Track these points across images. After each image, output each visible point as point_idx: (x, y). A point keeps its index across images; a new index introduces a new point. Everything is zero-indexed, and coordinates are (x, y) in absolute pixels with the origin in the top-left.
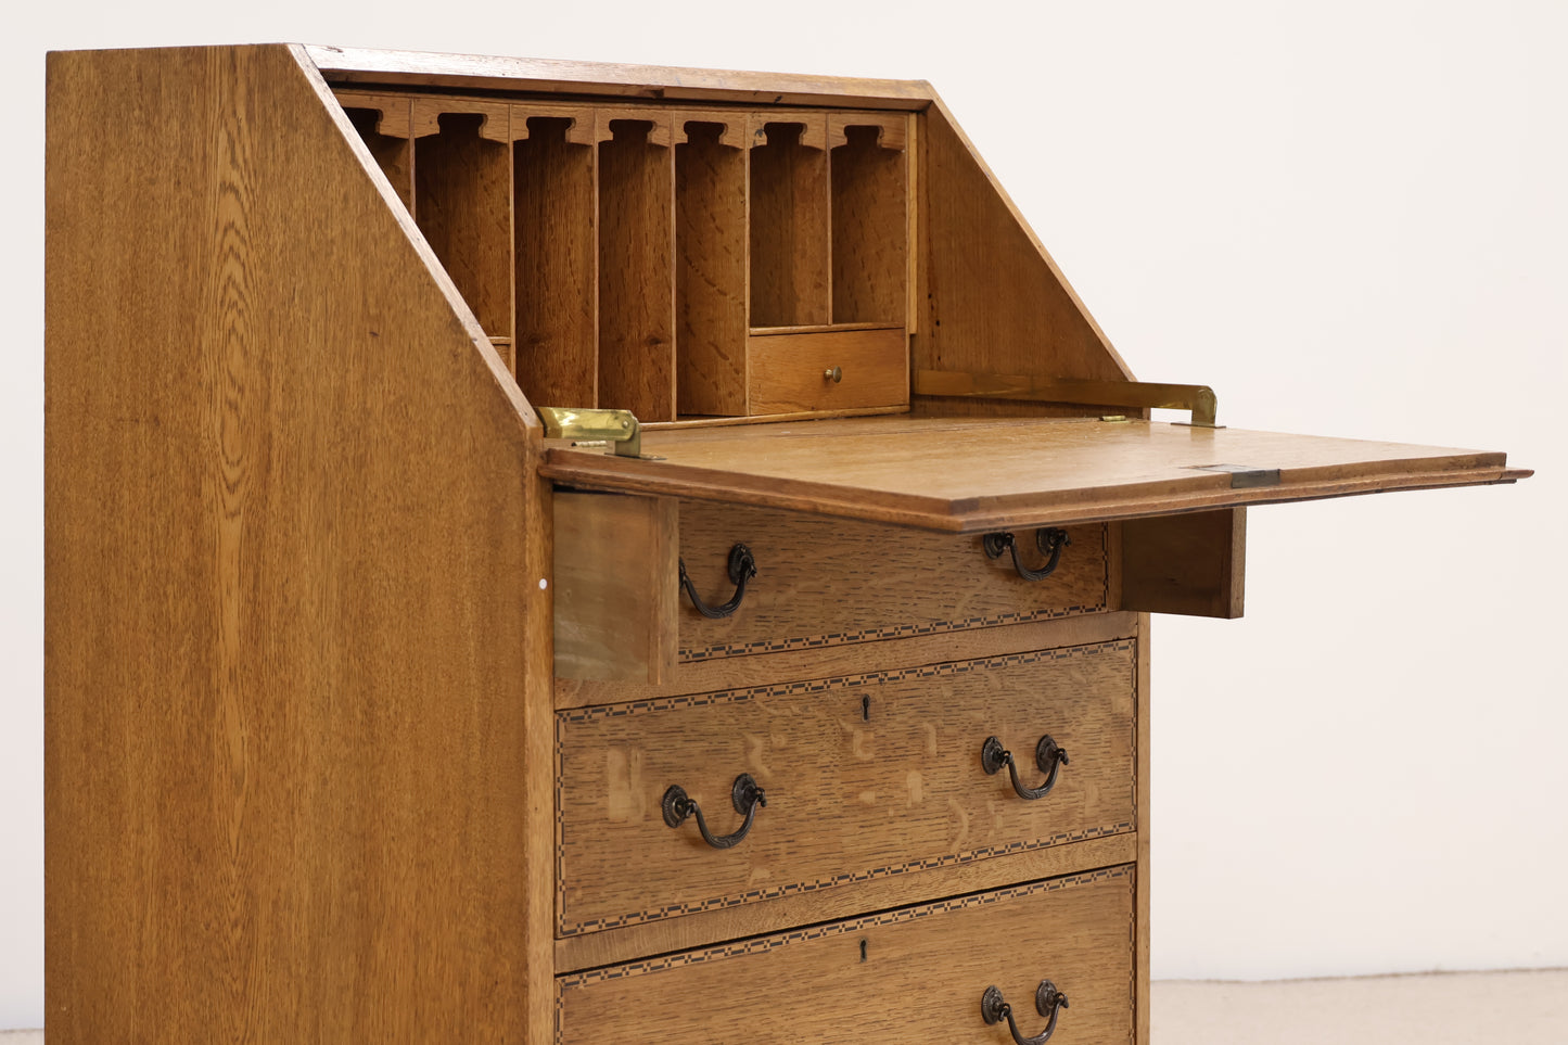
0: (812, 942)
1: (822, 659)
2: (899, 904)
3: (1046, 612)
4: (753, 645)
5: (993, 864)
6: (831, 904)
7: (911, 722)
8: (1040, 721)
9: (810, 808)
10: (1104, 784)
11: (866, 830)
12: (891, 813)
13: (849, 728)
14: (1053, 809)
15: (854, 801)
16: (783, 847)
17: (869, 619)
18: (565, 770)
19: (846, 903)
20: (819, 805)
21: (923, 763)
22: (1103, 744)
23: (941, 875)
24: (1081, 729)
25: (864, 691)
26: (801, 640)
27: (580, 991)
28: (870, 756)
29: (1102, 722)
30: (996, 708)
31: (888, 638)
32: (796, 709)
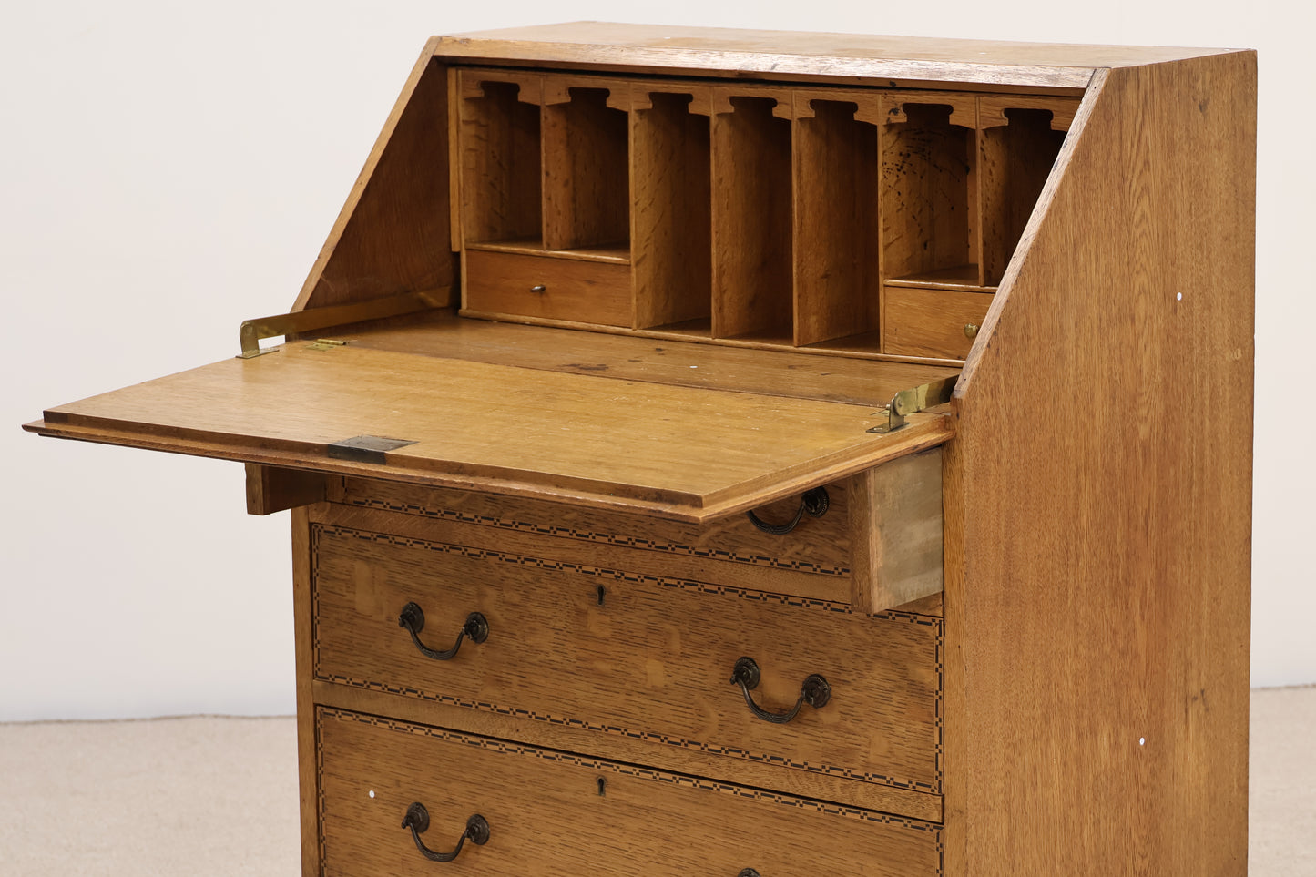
0: (547, 761)
1: (552, 545)
2: (638, 762)
3: (812, 566)
4: (482, 518)
5: (750, 766)
6: (564, 738)
7: (651, 619)
8: (810, 660)
9: (542, 657)
10: (895, 739)
11: (600, 692)
12: (628, 686)
13: (584, 606)
14: (825, 741)
15: (588, 665)
16: (515, 680)
17: (600, 524)
18: (320, 566)
19: (580, 742)
20: (552, 658)
21: (666, 656)
22: (894, 703)
23: (686, 755)
24: (865, 682)
25: (599, 581)
26: (530, 525)
27: (336, 722)
28: (607, 633)
29: (894, 683)
30: (752, 634)
31: (620, 544)
32: (529, 577)
